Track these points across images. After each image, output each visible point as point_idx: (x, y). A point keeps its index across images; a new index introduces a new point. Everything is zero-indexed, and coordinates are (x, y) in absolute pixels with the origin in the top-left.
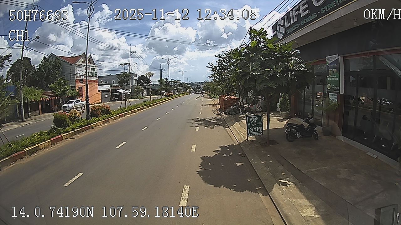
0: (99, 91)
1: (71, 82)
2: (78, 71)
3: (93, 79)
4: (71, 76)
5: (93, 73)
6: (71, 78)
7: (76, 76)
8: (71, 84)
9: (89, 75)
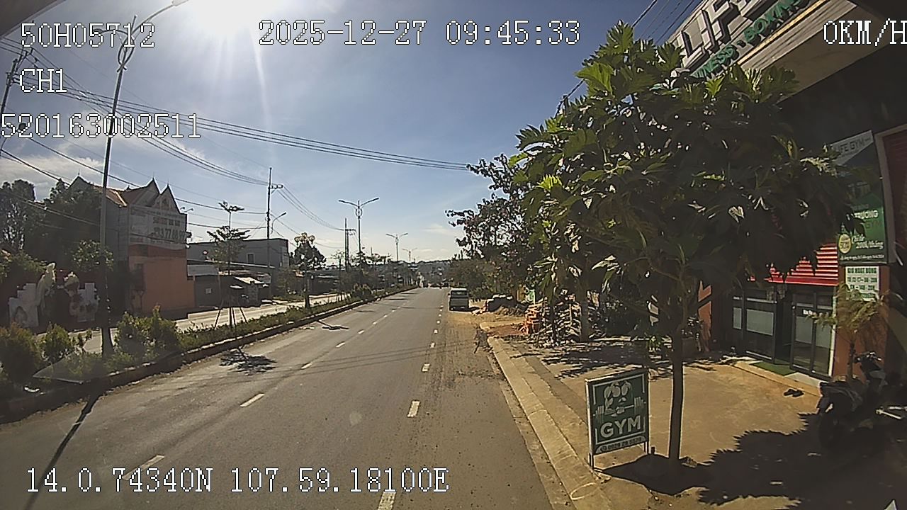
0: (188, 277)
1: (119, 251)
2: (135, 225)
3: (174, 247)
5: (175, 233)
6: (119, 241)
7: (130, 237)
8: (119, 256)
9: (165, 235)
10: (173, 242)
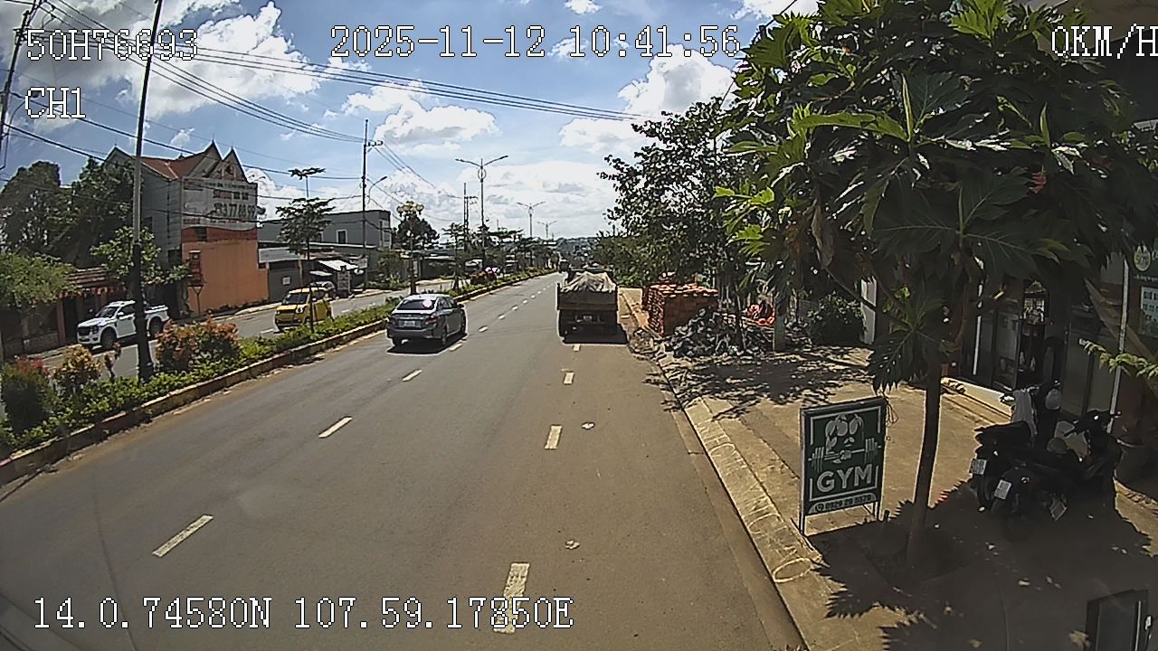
0: (260, 264)
1: (169, 237)
2: (190, 202)
3: (241, 226)
4: (168, 218)
5: (242, 208)
6: (168, 224)
7: (183, 218)
8: (169, 243)
9: (229, 214)
10: (240, 220)
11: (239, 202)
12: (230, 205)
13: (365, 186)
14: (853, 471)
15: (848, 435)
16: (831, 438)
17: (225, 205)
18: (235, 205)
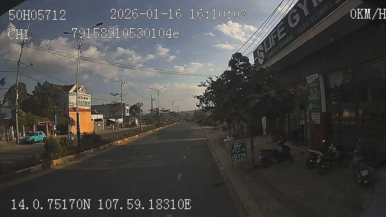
0: (92, 120)
1: (65, 110)
2: (71, 99)
3: (86, 108)
4: (64, 104)
5: (86, 102)
6: (64, 106)
7: (69, 104)
8: (65, 112)
9: (82, 103)
10: (86, 106)
11: (85, 100)
12: (83, 101)
13: (121, 96)
14: (241, 155)
15: (239, 147)
16: (235, 148)
17: (81, 101)
18: (84, 101)
